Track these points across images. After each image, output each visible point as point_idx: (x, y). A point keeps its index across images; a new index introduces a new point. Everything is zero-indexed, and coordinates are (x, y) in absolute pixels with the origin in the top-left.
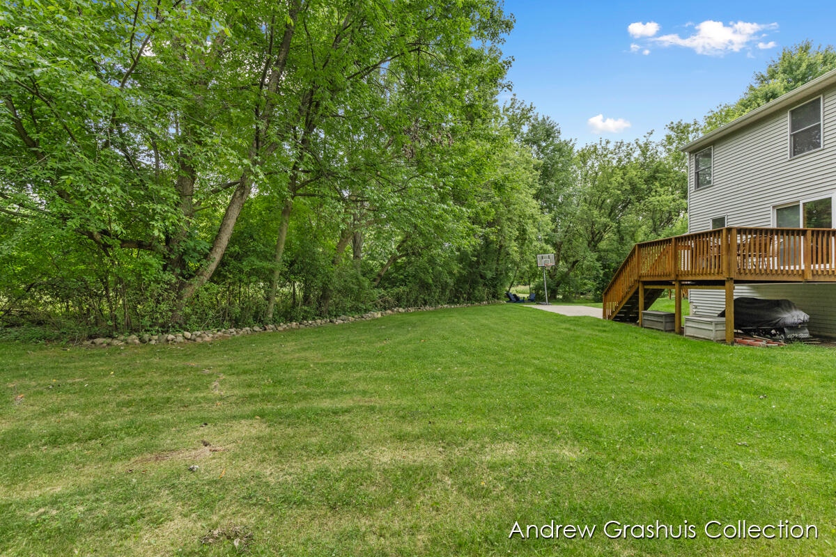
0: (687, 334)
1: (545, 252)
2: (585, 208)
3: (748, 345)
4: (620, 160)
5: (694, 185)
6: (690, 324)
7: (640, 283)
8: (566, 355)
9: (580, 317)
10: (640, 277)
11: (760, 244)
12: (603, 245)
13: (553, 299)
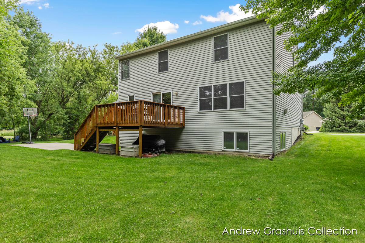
0: (122, 155)
1: (30, 106)
2: (58, 80)
3: (147, 157)
4: (79, 56)
5: (121, 78)
6: (123, 149)
7: (97, 128)
8: (59, 180)
9: (59, 151)
10: (97, 124)
11: (150, 110)
12: (68, 105)
13: (35, 139)
